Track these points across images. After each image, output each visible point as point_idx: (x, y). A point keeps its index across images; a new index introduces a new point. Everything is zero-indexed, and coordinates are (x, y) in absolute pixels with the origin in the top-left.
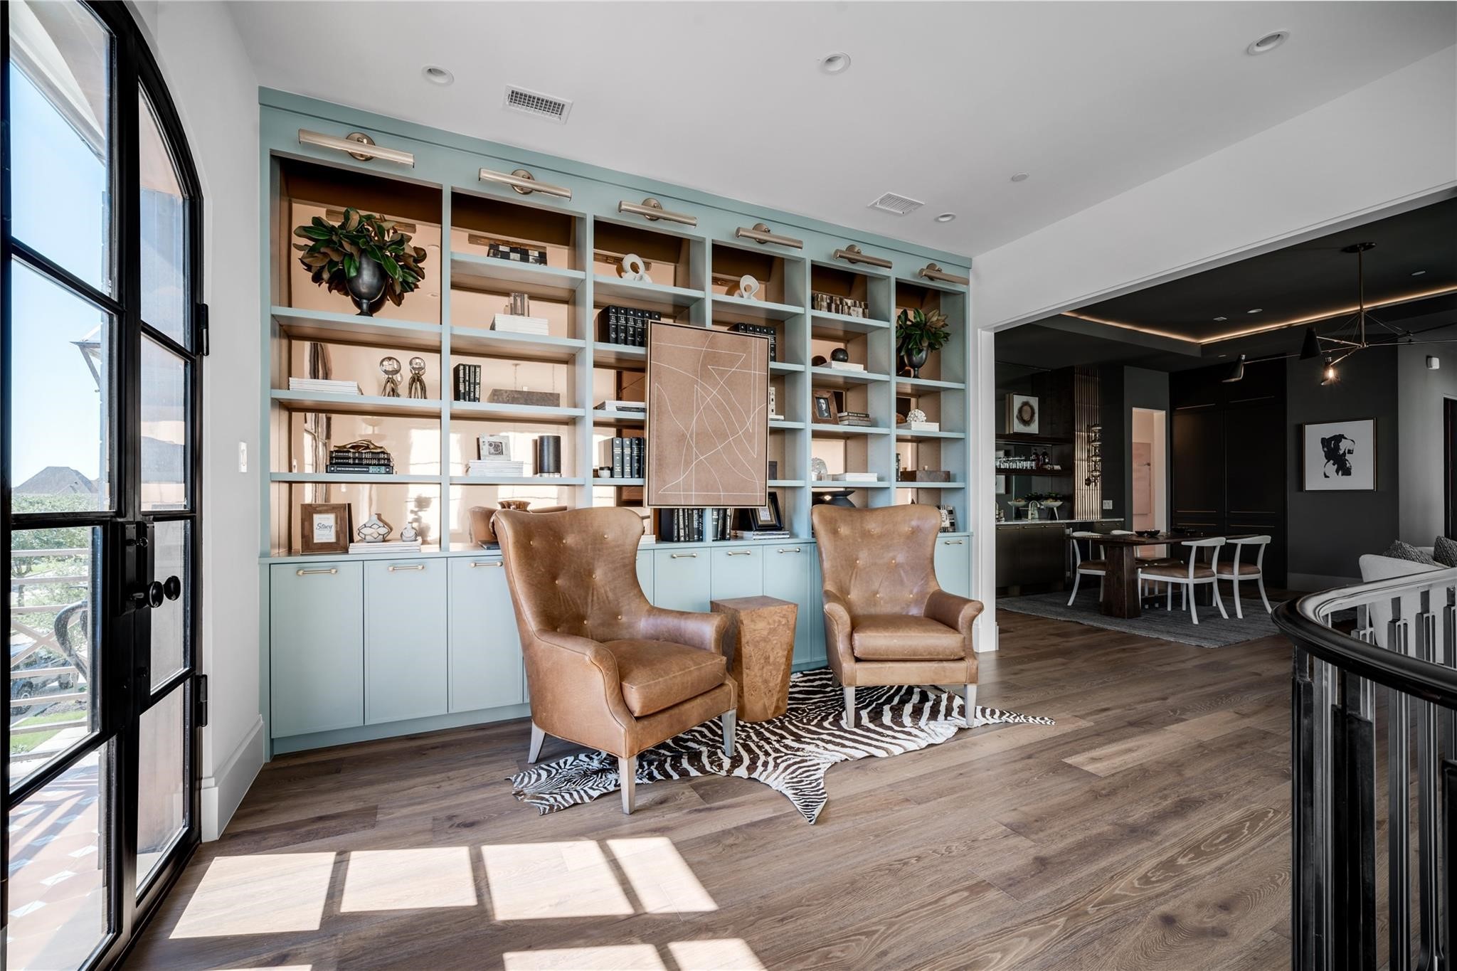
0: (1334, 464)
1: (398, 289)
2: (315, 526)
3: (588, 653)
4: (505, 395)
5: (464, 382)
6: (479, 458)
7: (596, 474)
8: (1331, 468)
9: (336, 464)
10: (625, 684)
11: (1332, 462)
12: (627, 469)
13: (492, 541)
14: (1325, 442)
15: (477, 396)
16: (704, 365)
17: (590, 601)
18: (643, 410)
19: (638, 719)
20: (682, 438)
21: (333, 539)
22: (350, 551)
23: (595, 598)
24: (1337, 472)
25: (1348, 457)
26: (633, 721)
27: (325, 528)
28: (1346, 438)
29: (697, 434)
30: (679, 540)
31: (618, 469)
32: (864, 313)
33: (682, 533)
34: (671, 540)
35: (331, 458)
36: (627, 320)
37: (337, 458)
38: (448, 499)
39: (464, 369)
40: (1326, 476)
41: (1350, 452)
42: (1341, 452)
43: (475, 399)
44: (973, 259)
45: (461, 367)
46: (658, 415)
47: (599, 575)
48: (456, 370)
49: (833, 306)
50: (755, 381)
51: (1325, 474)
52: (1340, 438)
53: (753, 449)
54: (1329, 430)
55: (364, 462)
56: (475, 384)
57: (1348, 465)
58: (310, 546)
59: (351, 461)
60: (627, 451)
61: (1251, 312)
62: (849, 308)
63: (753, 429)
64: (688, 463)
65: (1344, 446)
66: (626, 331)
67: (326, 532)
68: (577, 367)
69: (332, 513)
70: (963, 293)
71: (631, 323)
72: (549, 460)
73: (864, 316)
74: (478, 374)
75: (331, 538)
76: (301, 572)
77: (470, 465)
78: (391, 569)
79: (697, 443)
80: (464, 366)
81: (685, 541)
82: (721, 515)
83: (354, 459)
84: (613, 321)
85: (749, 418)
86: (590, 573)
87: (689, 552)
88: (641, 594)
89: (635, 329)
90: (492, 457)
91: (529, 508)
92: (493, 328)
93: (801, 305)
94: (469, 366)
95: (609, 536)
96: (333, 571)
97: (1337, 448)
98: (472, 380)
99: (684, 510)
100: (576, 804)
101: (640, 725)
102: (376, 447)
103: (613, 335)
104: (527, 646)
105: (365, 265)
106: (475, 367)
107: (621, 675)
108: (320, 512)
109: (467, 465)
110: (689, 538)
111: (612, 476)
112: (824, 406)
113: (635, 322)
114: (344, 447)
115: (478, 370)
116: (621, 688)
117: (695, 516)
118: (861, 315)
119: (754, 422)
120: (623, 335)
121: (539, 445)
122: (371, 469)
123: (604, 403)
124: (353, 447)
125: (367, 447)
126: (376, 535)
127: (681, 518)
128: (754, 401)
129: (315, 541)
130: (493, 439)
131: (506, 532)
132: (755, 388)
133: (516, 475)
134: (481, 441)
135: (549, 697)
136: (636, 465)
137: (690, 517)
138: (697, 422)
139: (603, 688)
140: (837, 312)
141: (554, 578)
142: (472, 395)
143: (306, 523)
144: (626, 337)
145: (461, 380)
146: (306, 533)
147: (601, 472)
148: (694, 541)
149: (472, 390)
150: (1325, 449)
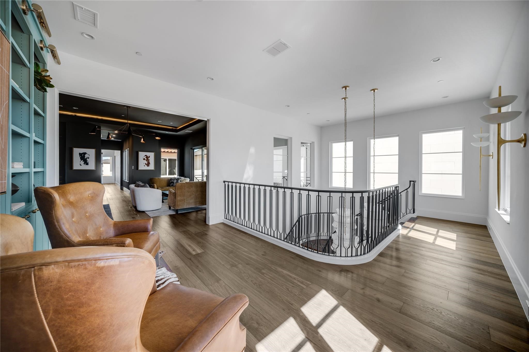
0: (83, 161)
8: (82, 162)
11: (82, 161)
14: (80, 154)
24: (84, 164)
25: (87, 159)
28: (87, 154)
40: (81, 165)
41: (88, 158)
42: (85, 158)
51: (80, 164)
52: (85, 153)
54: (82, 150)
57: (87, 162)
61: (74, 108)
65: (86, 156)
97: (84, 156)
150: (80, 156)
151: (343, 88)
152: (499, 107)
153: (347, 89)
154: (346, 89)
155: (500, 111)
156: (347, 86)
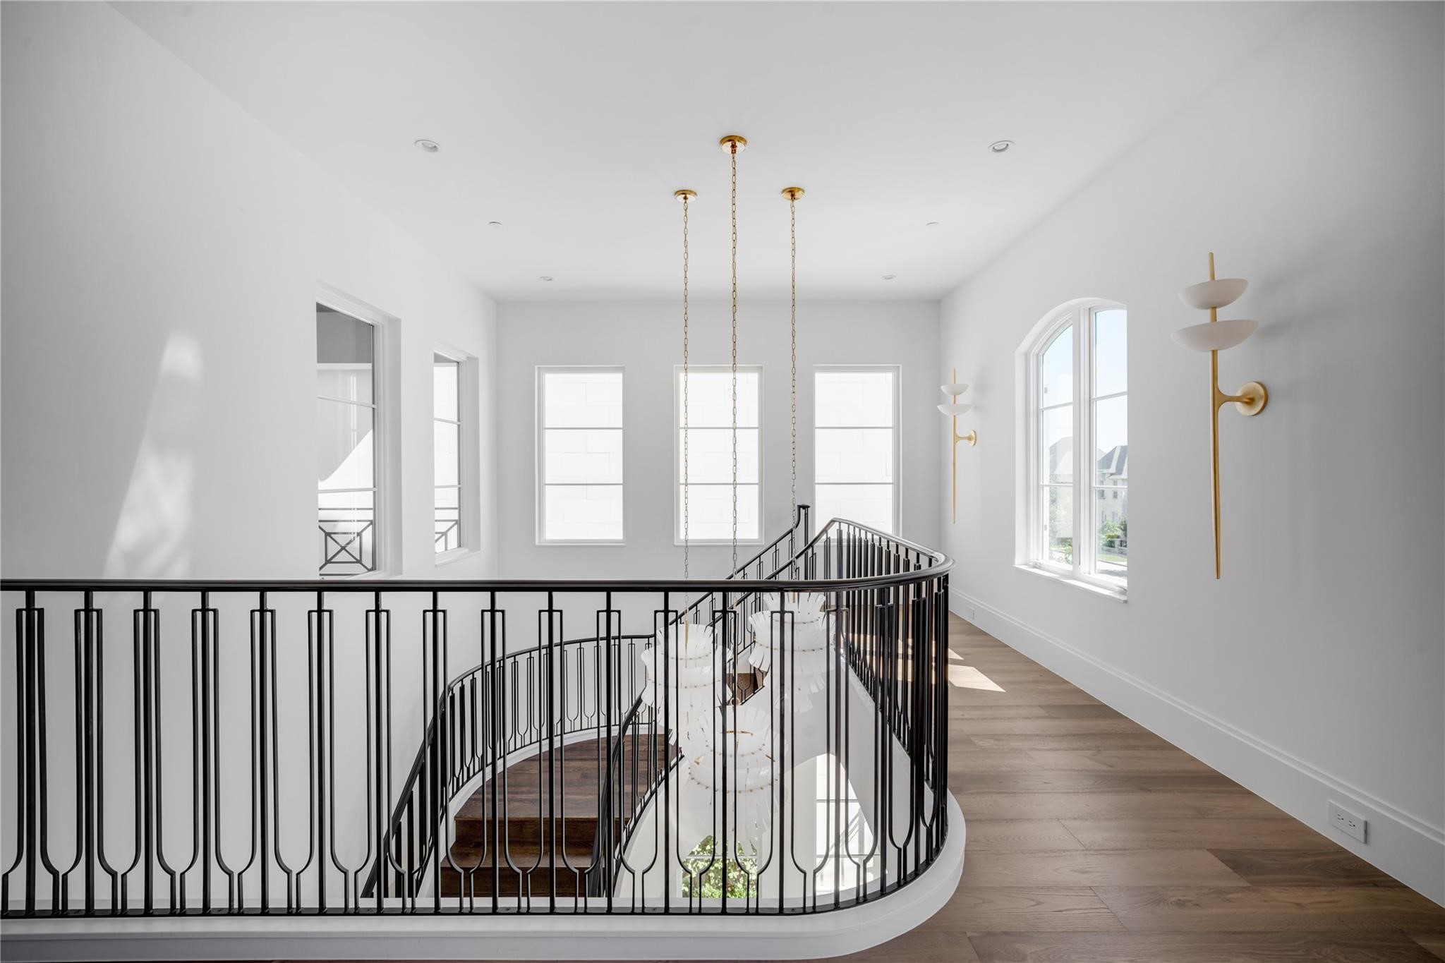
151: (724, 140)
152: (1213, 308)
153: (737, 149)
154: (734, 152)
155: (1214, 318)
156: (741, 139)
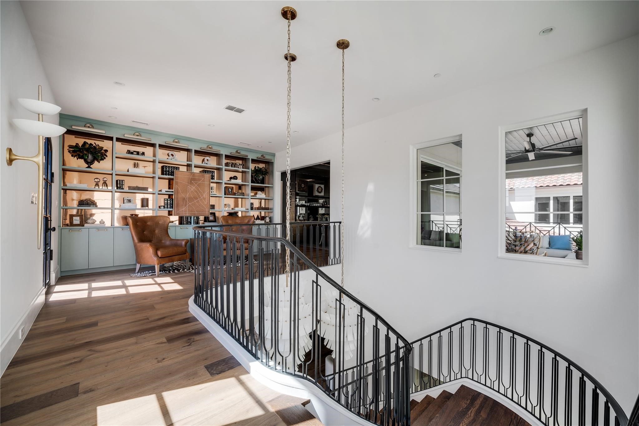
1: (99, 160)
2: (74, 220)
3: (148, 244)
4: (132, 188)
5: (119, 184)
6: (124, 203)
7: (160, 207)
9: (80, 204)
10: (158, 251)
12: (169, 206)
13: (127, 224)
15: (123, 188)
16: (191, 181)
17: (153, 237)
18: (173, 192)
19: (160, 258)
20: (184, 199)
21: (79, 223)
22: (85, 226)
23: (155, 237)
26: (159, 258)
27: (77, 220)
29: (189, 198)
30: (184, 224)
31: (166, 206)
32: (243, 167)
33: (185, 222)
34: (182, 224)
35: (79, 203)
36: (169, 169)
37: (81, 203)
38: (114, 214)
39: (119, 181)
43: (123, 189)
44: (276, 154)
45: (118, 181)
46: (177, 193)
47: (157, 231)
48: (117, 181)
49: (233, 165)
50: (206, 185)
53: (205, 202)
55: (89, 204)
56: (123, 185)
58: (72, 224)
59: (85, 204)
60: (169, 202)
62: (238, 166)
63: (206, 197)
64: (185, 205)
66: (169, 171)
67: (77, 221)
68: (155, 179)
69: (79, 217)
70: (273, 162)
71: (170, 170)
72: (145, 203)
73: (243, 168)
74: (124, 182)
75: (78, 222)
76: (70, 231)
77: (121, 205)
78: (97, 230)
79: (188, 200)
80: (119, 180)
81: (186, 224)
82: (197, 218)
83: (86, 203)
84: (165, 169)
85: (204, 194)
86: (154, 231)
87: (186, 227)
88: (169, 236)
89: (171, 171)
90: (127, 203)
91: (139, 216)
92: (128, 171)
93: (222, 166)
94: (121, 180)
95: (160, 222)
96: (80, 231)
98: (122, 184)
99: (185, 217)
100: (145, 276)
101: (160, 259)
102: (92, 200)
103: (165, 173)
104: (135, 246)
105: (90, 155)
106: (123, 180)
107: (156, 250)
108: (74, 216)
109: (120, 205)
110: (187, 223)
111: (164, 208)
112: (230, 191)
113: (172, 169)
114: (83, 200)
115: (124, 181)
116: (157, 252)
117: (189, 218)
118: (242, 167)
119: (206, 195)
120: (168, 173)
121: (143, 200)
122: (91, 206)
123: (162, 190)
124: (85, 200)
125: (90, 200)
126: (92, 222)
127: (185, 219)
128: (206, 190)
129: (74, 223)
130: (128, 199)
131: (130, 221)
132: (206, 186)
133: (135, 208)
134: (124, 199)
135: (140, 256)
136: (171, 205)
137: (188, 218)
138: (188, 195)
139: (152, 252)
140: (234, 167)
141: (144, 231)
142: (122, 187)
143: (71, 219)
144: (169, 173)
145: (118, 184)
146: (71, 221)
147: (161, 207)
148: (188, 224)
149: (122, 186)
